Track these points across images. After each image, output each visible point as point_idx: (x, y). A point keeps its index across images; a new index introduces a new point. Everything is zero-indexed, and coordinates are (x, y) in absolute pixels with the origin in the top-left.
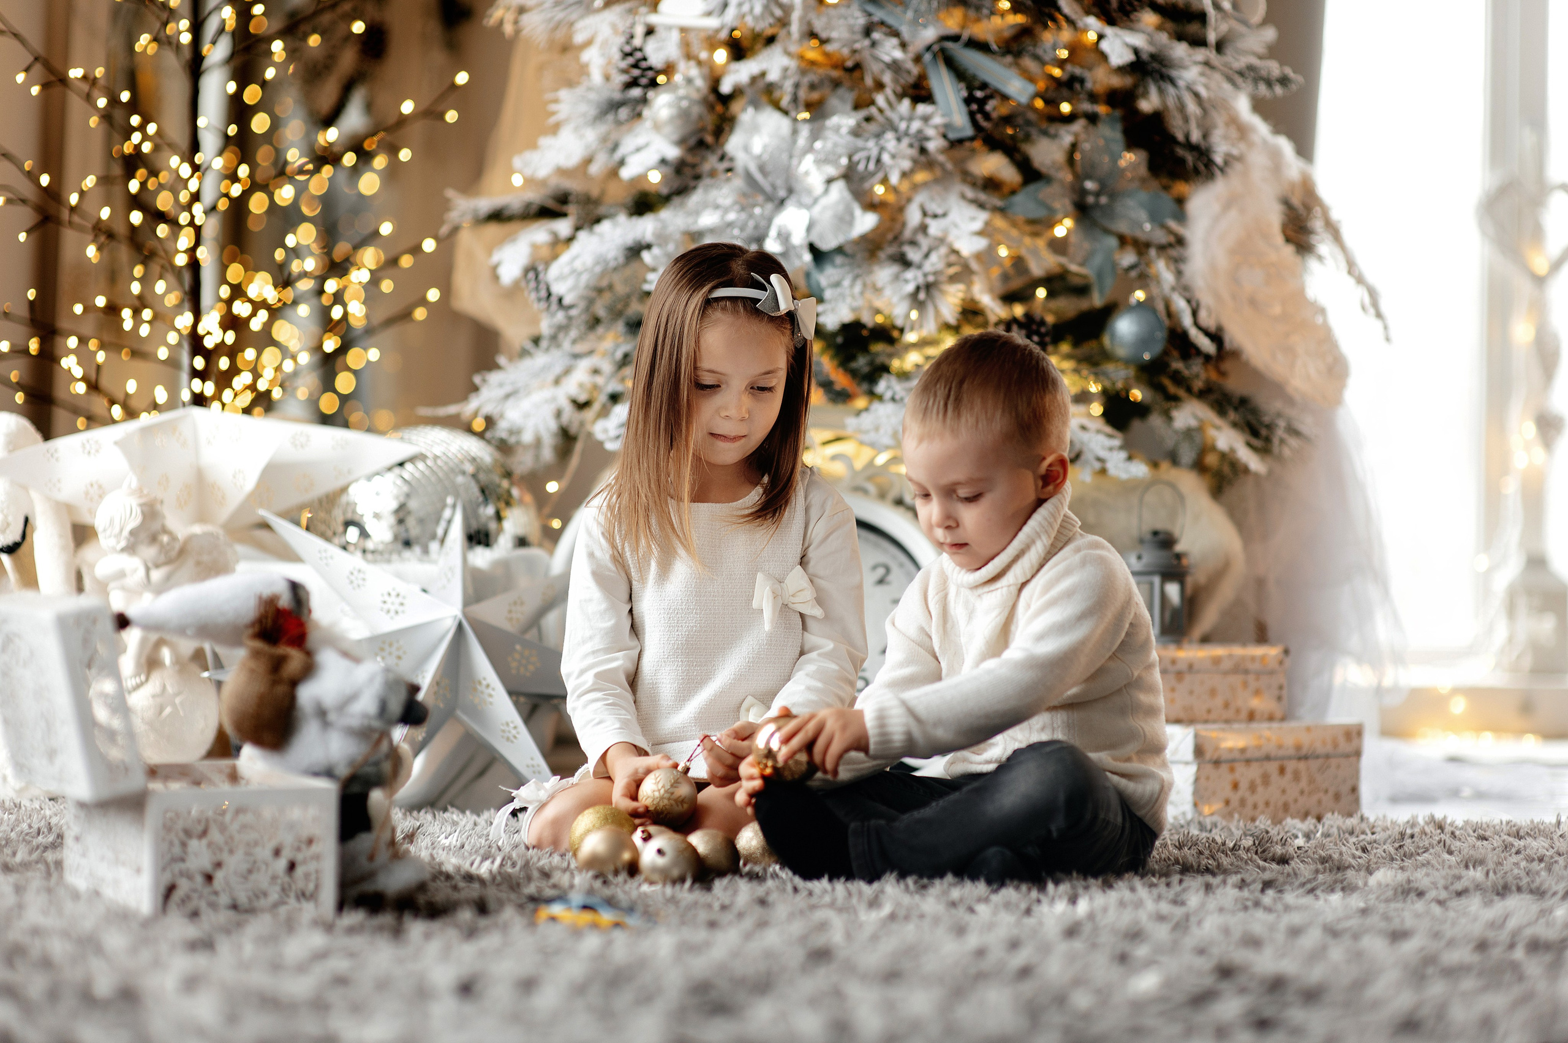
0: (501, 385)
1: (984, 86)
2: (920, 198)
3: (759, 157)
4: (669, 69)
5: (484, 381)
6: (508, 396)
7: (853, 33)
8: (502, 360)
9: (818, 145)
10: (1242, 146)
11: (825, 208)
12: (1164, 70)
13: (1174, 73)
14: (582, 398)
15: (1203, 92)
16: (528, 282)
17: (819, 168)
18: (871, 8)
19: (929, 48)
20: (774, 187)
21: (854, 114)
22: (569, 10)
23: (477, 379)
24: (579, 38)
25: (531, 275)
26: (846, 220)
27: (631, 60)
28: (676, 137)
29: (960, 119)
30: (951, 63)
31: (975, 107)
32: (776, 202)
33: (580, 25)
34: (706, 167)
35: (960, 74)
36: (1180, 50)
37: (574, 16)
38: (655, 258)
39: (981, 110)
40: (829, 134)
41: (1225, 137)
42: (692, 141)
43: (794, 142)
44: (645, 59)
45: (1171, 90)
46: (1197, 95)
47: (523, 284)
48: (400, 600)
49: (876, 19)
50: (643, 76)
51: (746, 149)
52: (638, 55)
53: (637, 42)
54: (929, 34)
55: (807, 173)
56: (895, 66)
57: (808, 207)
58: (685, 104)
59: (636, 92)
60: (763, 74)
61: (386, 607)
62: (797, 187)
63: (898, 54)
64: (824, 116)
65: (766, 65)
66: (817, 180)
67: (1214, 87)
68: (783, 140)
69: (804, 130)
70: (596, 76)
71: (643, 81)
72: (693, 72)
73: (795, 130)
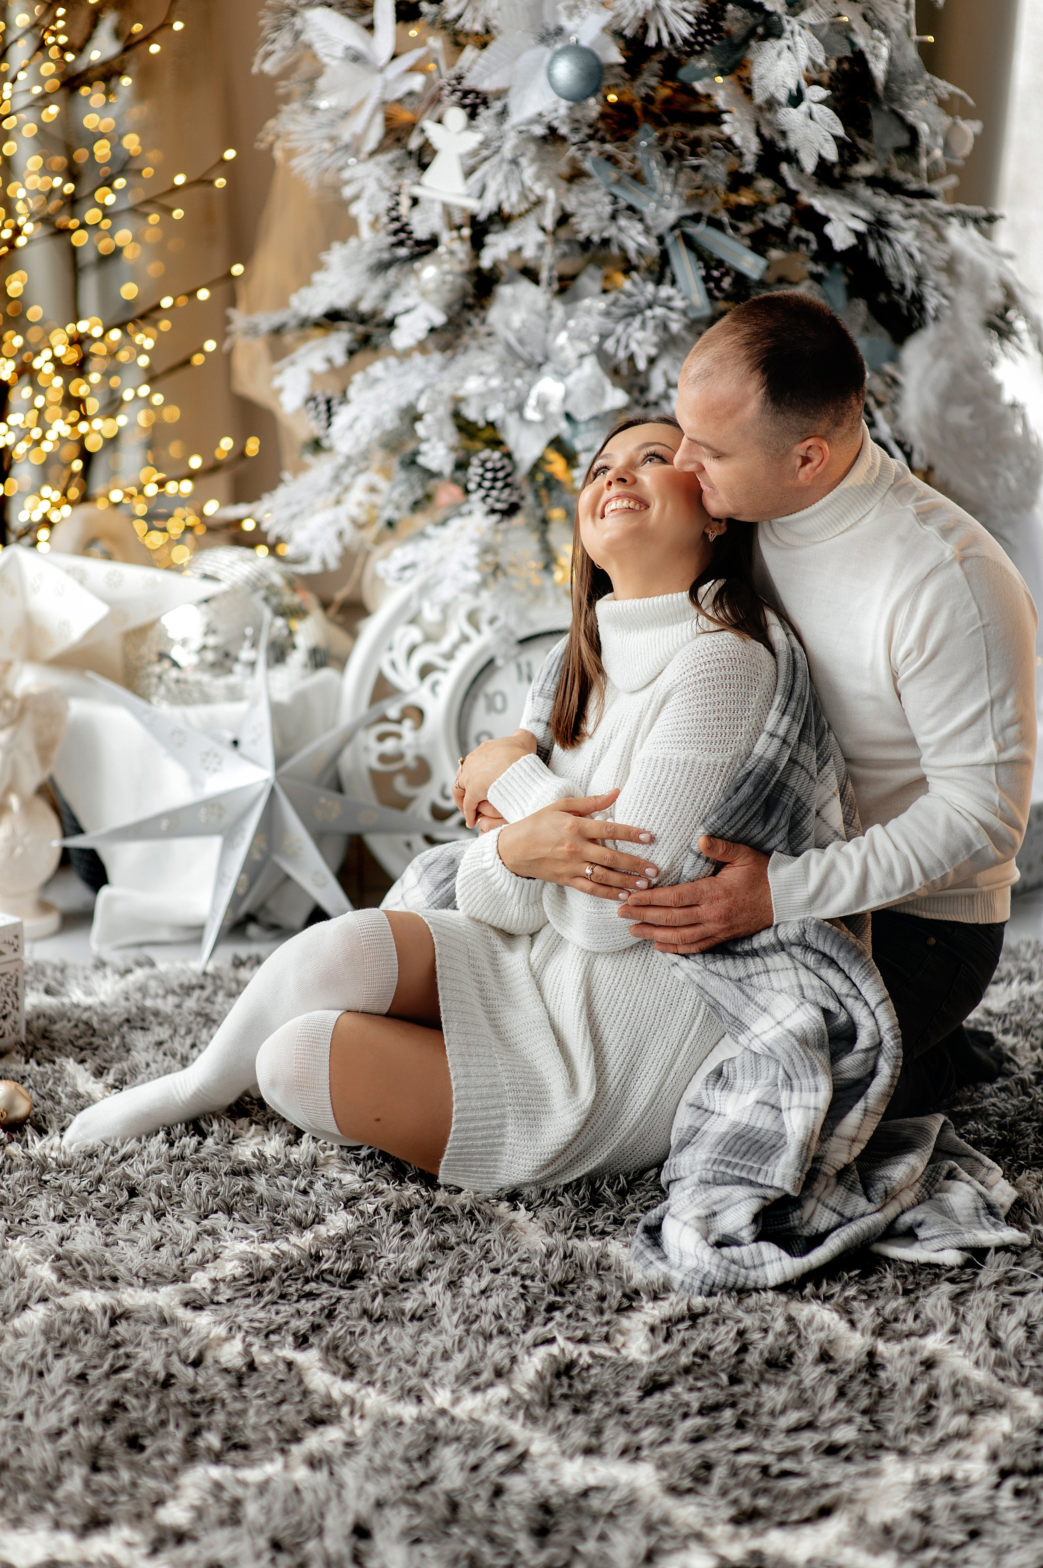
1: (720, 263)
2: (663, 365)
3: (517, 330)
4: (433, 242)
6: (293, 517)
7: (601, 220)
8: (286, 476)
9: (572, 323)
11: (579, 381)
12: (883, 230)
13: (891, 234)
14: (363, 518)
15: (918, 257)
17: (572, 344)
18: (616, 191)
19: (671, 229)
20: (532, 355)
21: (604, 297)
24: (348, 192)
26: (598, 394)
27: (397, 225)
28: (441, 303)
29: (699, 298)
30: (690, 242)
31: (712, 285)
32: (535, 369)
33: (346, 174)
35: (698, 252)
37: (341, 164)
38: (428, 428)
39: (717, 286)
40: (580, 314)
41: (937, 288)
42: (456, 307)
43: (551, 317)
44: (410, 225)
45: (889, 250)
46: (911, 256)
49: (621, 203)
50: (409, 238)
51: (507, 325)
52: (403, 222)
53: (402, 210)
54: (671, 216)
55: (562, 348)
56: (641, 248)
57: (562, 377)
58: (450, 278)
59: (403, 252)
60: (520, 249)
61: (205, 763)
62: (551, 355)
63: (642, 240)
64: (576, 298)
65: (520, 241)
66: (570, 354)
67: (927, 247)
68: (538, 314)
69: (559, 309)
70: (365, 232)
71: (410, 242)
72: (457, 246)
73: (549, 308)
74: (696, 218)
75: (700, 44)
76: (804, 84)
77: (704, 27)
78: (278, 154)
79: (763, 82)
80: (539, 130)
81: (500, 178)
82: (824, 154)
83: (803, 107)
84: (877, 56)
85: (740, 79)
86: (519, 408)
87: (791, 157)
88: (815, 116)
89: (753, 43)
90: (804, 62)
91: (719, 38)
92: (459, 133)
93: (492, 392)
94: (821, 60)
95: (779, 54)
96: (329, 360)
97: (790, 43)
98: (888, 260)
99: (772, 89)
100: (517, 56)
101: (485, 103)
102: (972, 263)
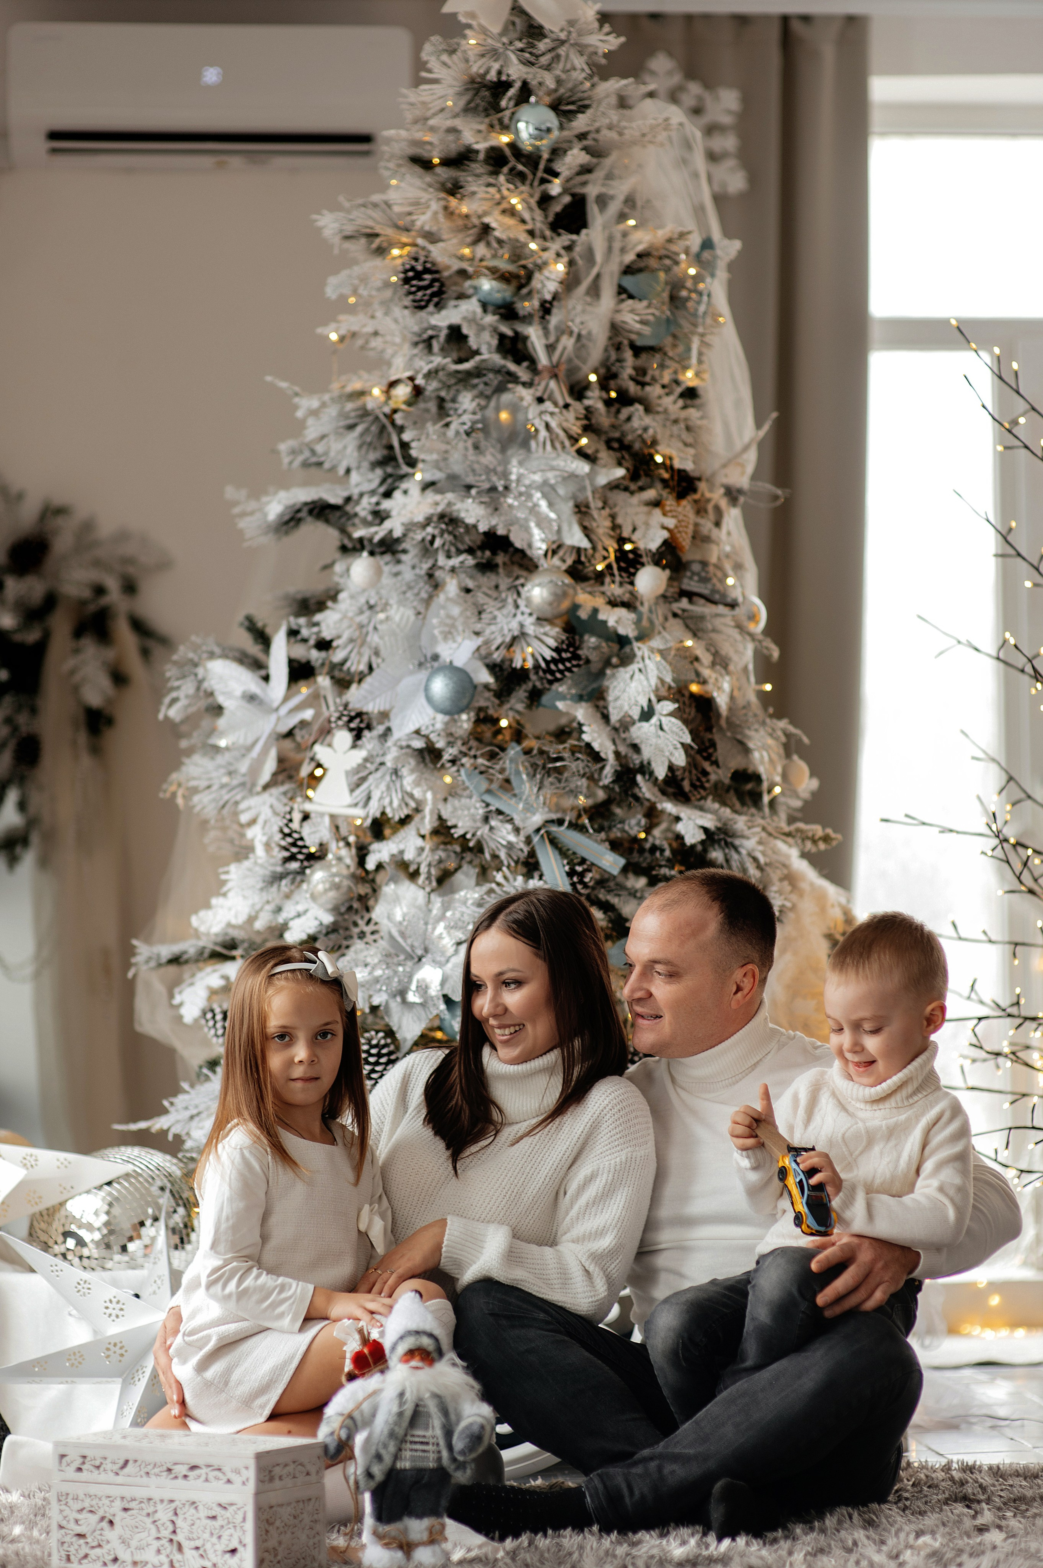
0: (186, 1108)
1: (583, 861)
3: (400, 923)
4: (323, 850)
5: (172, 1104)
6: (192, 1117)
7: (475, 821)
8: (185, 1086)
9: (449, 914)
10: (794, 897)
11: (455, 966)
12: (729, 840)
13: (737, 842)
15: (762, 860)
16: (207, 1021)
17: (449, 933)
18: (488, 798)
19: (538, 830)
20: (412, 946)
21: (477, 889)
22: (234, 792)
23: (166, 1103)
24: (244, 818)
25: (209, 1016)
27: (290, 840)
28: (330, 906)
30: (554, 842)
31: (575, 879)
32: (416, 959)
33: (242, 806)
34: (356, 930)
35: (562, 851)
36: (740, 823)
37: (238, 798)
39: (581, 882)
40: (457, 905)
41: (780, 892)
42: (343, 909)
43: (430, 911)
44: (302, 839)
45: (735, 856)
46: (755, 859)
47: (203, 1022)
48: (120, 1306)
49: (492, 808)
50: (300, 853)
51: (389, 918)
52: (296, 836)
53: (295, 825)
54: (537, 819)
55: (440, 937)
56: (510, 846)
57: (441, 965)
58: (337, 880)
59: (294, 865)
60: (402, 852)
61: (108, 1311)
62: (431, 947)
63: (512, 838)
64: (453, 891)
65: (402, 847)
66: (448, 943)
67: (769, 852)
68: (419, 908)
69: (437, 902)
70: (260, 851)
71: (300, 857)
72: (344, 852)
73: (429, 901)
74: (560, 822)
75: (561, 672)
76: (654, 699)
77: (564, 655)
78: (180, 801)
79: (619, 703)
80: (419, 744)
81: (383, 787)
82: (673, 760)
83: (654, 720)
84: (720, 689)
85: (597, 707)
86: (402, 993)
87: (645, 769)
88: (665, 727)
89: (608, 672)
90: (654, 681)
91: (578, 666)
92: (345, 753)
93: (377, 980)
94: (668, 679)
95: (632, 677)
96: (226, 978)
97: (641, 665)
98: (734, 864)
99: (626, 708)
100: (398, 681)
101: (369, 727)
102: (812, 884)
